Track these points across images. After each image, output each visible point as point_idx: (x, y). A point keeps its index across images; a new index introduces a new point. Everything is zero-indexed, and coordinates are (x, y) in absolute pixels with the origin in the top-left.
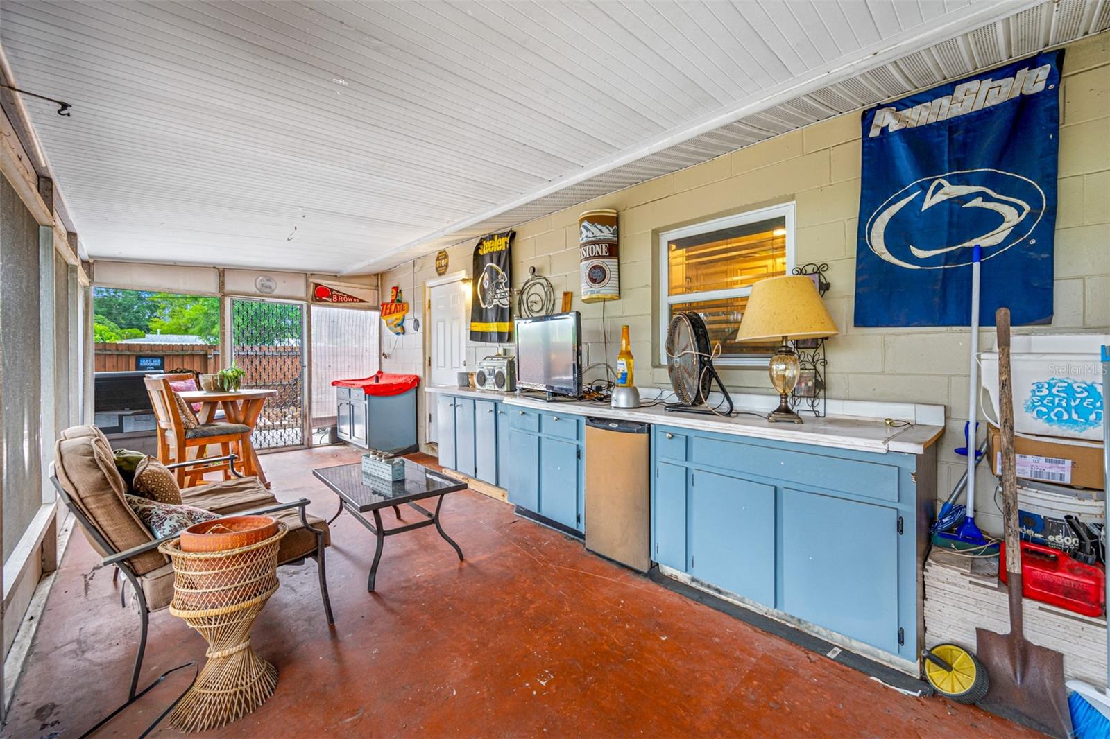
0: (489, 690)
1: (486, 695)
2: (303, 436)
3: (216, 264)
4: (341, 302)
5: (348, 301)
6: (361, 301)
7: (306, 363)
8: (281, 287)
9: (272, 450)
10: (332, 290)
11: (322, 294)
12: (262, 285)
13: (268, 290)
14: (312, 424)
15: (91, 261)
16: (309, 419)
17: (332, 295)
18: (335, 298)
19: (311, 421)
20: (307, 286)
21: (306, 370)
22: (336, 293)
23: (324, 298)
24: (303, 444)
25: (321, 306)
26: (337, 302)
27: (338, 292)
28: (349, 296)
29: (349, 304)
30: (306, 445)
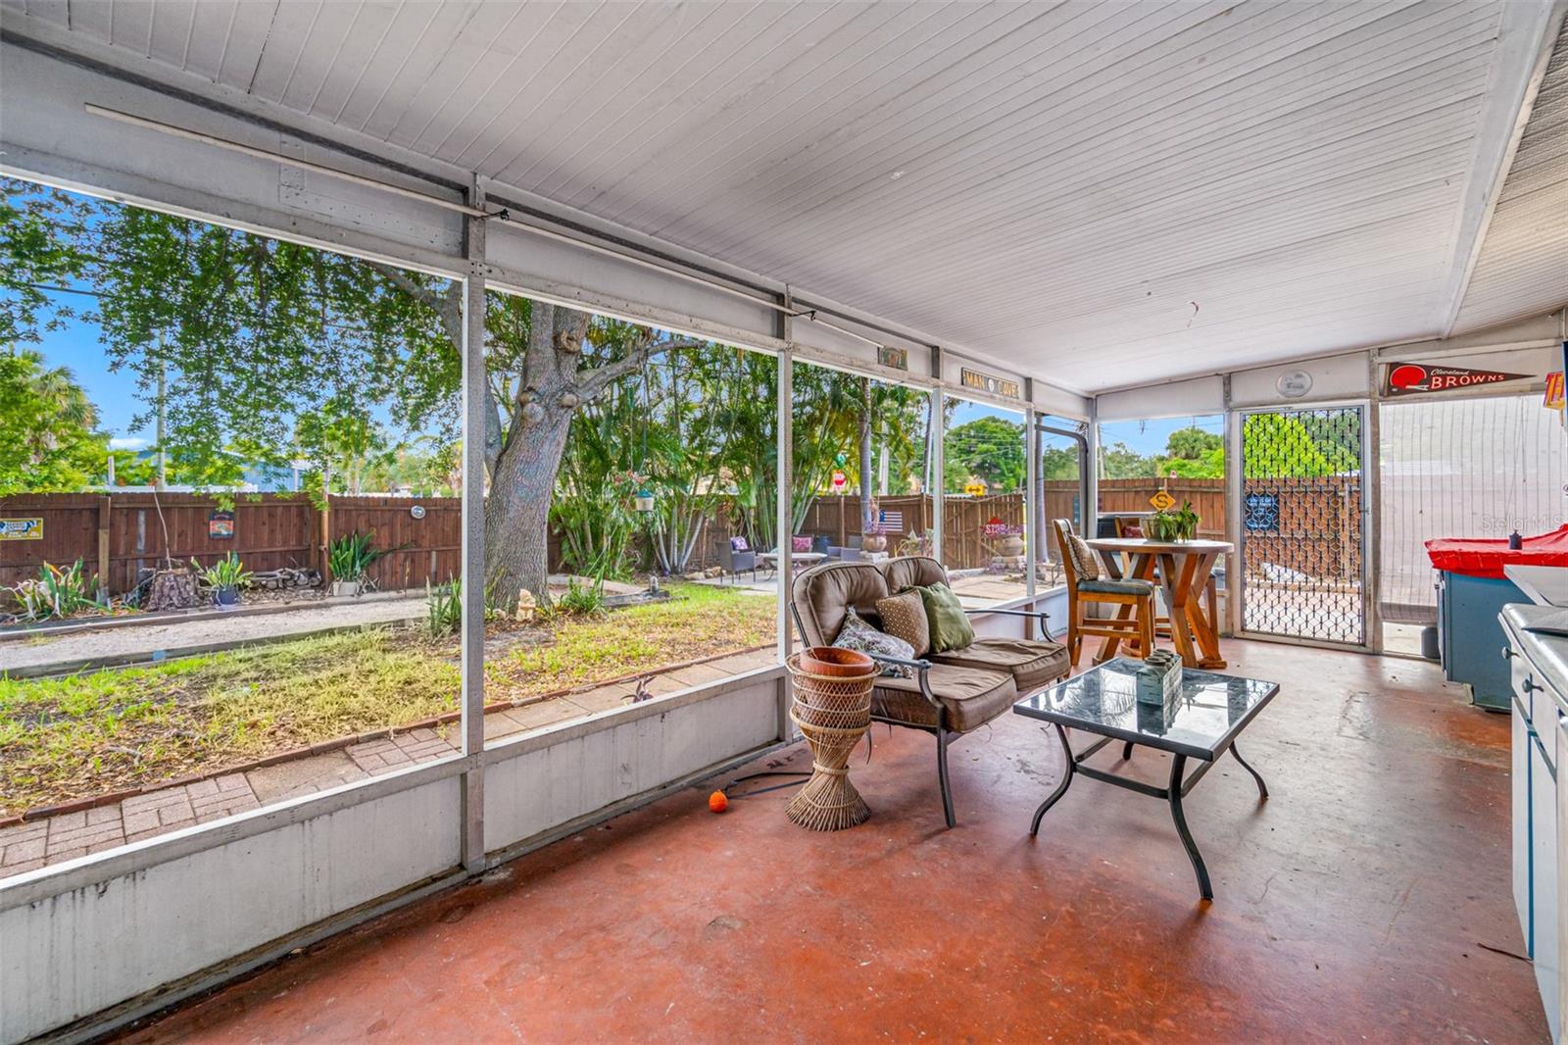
0: (878, 1001)
1: (868, 999)
2: (1364, 631)
3: (1220, 370)
4: (1451, 387)
5: (1472, 384)
6: (1508, 377)
7: (1369, 504)
8: (1321, 382)
9: (1304, 642)
10: (1429, 368)
11: (1404, 380)
12: (1289, 386)
13: (1298, 392)
14: (1380, 614)
15: (1093, 397)
16: (1375, 603)
17: (1430, 378)
18: (1437, 382)
19: (1378, 606)
20: (1372, 372)
21: (1369, 518)
22: (1439, 372)
23: (1409, 387)
24: (1364, 645)
25: (1401, 402)
26: (1444, 388)
27: (1444, 369)
28: (1473, 373)
29: (1474, 390)
30: (1369, 649)
